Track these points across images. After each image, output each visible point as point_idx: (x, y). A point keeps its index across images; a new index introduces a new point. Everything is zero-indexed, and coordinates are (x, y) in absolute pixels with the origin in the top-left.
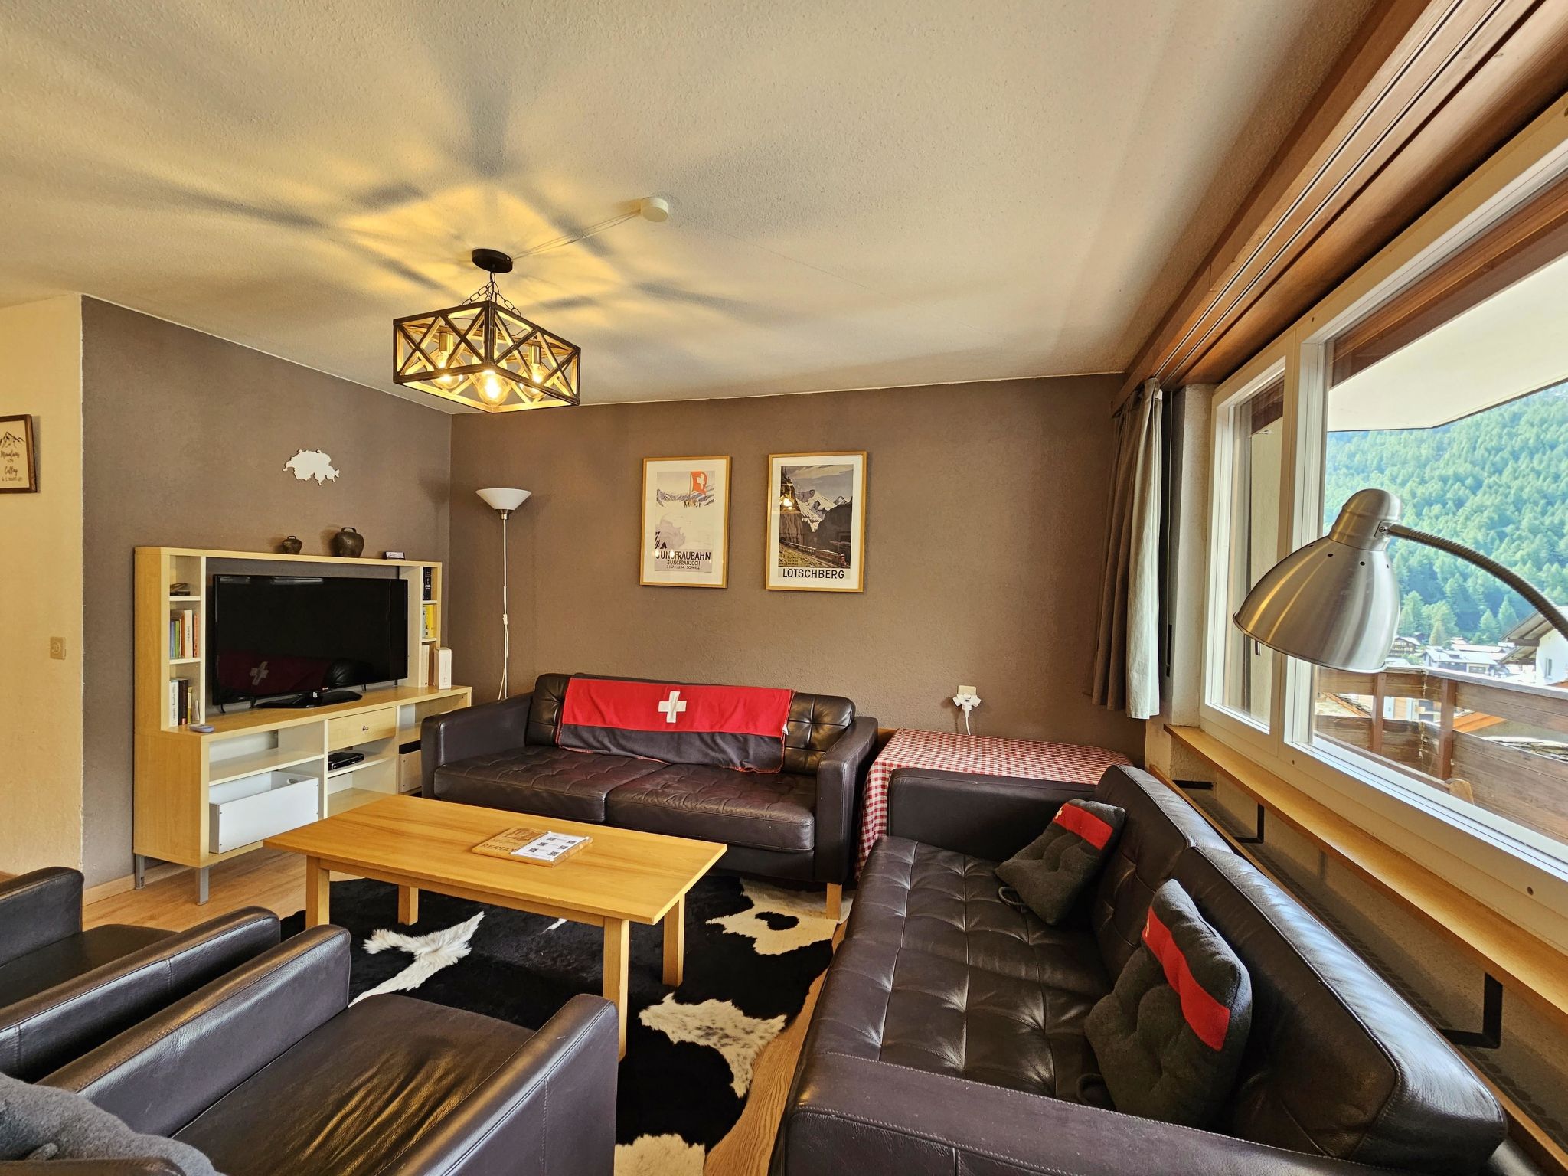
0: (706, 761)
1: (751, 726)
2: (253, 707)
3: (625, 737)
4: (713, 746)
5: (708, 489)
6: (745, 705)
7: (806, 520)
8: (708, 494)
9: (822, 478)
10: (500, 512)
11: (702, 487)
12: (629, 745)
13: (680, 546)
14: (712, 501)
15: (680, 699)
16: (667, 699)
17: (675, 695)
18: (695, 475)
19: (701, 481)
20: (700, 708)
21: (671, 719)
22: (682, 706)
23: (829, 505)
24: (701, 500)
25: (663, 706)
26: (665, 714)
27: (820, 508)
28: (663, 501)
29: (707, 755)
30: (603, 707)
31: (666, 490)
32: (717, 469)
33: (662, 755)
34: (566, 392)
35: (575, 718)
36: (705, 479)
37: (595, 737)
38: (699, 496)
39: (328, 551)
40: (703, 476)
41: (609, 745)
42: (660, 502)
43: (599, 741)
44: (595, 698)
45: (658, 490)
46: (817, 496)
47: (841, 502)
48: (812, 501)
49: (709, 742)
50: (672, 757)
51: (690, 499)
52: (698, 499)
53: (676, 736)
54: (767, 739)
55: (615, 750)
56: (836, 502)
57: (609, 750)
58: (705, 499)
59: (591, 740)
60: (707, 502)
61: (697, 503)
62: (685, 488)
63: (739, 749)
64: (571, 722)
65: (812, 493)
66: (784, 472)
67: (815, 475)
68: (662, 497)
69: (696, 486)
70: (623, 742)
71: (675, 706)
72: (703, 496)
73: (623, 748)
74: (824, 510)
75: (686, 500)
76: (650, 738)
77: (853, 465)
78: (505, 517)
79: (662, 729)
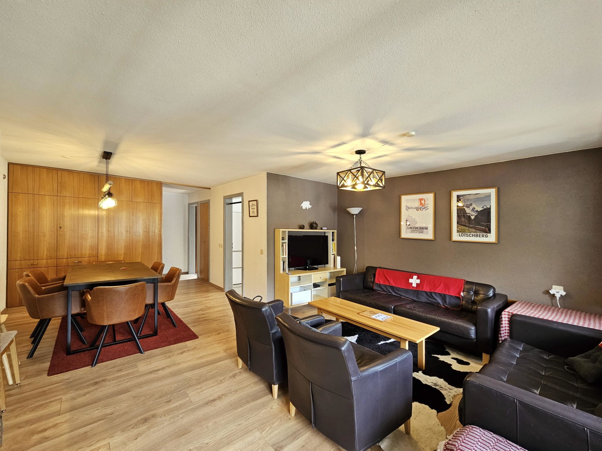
0: (429, 302)
1: (447, 291)
2: (295, 269)
3: (397, 290)
4: (431, 297)
5: (426, 204)
6: (444, 283)
7: (469, 215)
8: (426, 206)
9: (476, 199)
10: (353, 215)
11: (423, 204)
12: (399, 293)
13: (415, 225)
14: (428, 209)
15: (418, 278)
16: (412, 278)
17: (415, 277)
18: (421, 200)
19: (423, 202)
20: (425, 283)
21: (414, 285)
22: (418, 281)
23: (480, 209)
24: (423, 209)
25: (411, 281)
26: (412, 283)
27: (475, 210)
28: (408, 209)
29: (428, 300)
30: (389, 279)
31: (409, 205)
32: (429, 198)
33: (411, 297)
34: (382, 185)
35: (379, 281)
36: (425, 201)
37: (386, 289)
38: (422, 207)
39: (309, 228)
40: (424, 200)
41: (392, 292)
42: (407, 210)
43: (388, 290)
44: (386, 275)
45: (406, 206)
46: (474, 206)
47: (485, 207)
48: (471, 208)
49: (430, 295)
50: (415, 299)
51: (419, 209)
52: (422, 208)
53: (416, 291)
54: (454, 297)
55: (394, 294)
56: (482, 208)
57: (392, 293)
58: (425, 208)
59: (385, 289)
60: (425, 209)
61: (422, 210)
62: (417, 204)
63: (442, 299)
64: (378, 283)
65: (471, 205)
66: (458, 197)
67: (472, 197)
68: (408, 208)
69: (421, 204)
70: (397, 292)
71: (416, 281)
72: (424, 207)
73: (397, 293)
74: (477, 211)
75: (417, 209)
76: (406, 291)
77: (490, 193)
78: (355, 216)
79: (411, 288)
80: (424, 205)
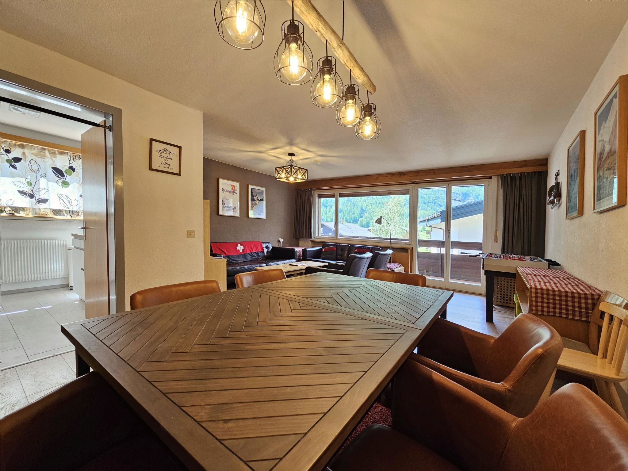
0: (253, 259)
3: (232, 257)
6: (254, 245)
7: (255, 201)
8: (235, 191)
9: (258, 192)
13: (229, 205)
17: (239, 245)
18: (232, 186)
19: (233, 187)
20: (246, 247)
21: (241, 251)
22: (242, 247)
25: (238, 248)
26: (239, 250)
27: (258, 199)
29: (252, 258)
30: (224, 250)
31: (225, 188)
32: (237, 185)
33: (242, 260)
38: (233, 192)
44: (220, 248)
45: (223, 188)
46: (257, 196)
48: (257, 197)
49: (251, 254)
50: (245, 260)
53: (244, 255)
54: (261, 252)
56: (261, 198)
57: (230, 261)
58: (235, 193)
62: (229, 189)
63: (257, 255)
65: (256, 195)
66: (252, 189)
67: (257, 191)
68: (224, 190)
69: (232, 189)
71: (240, 247)
73: (233, 260)
75: (230, 192)
76: (238, 256)
77: (263, 190)
79: (240, 254)
80: (234, 191)
